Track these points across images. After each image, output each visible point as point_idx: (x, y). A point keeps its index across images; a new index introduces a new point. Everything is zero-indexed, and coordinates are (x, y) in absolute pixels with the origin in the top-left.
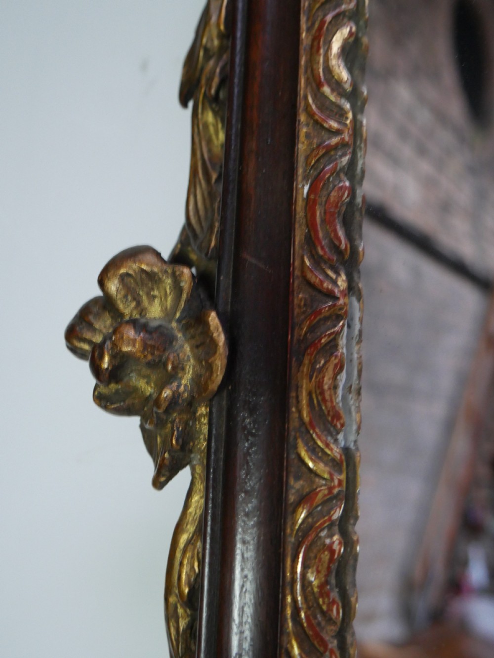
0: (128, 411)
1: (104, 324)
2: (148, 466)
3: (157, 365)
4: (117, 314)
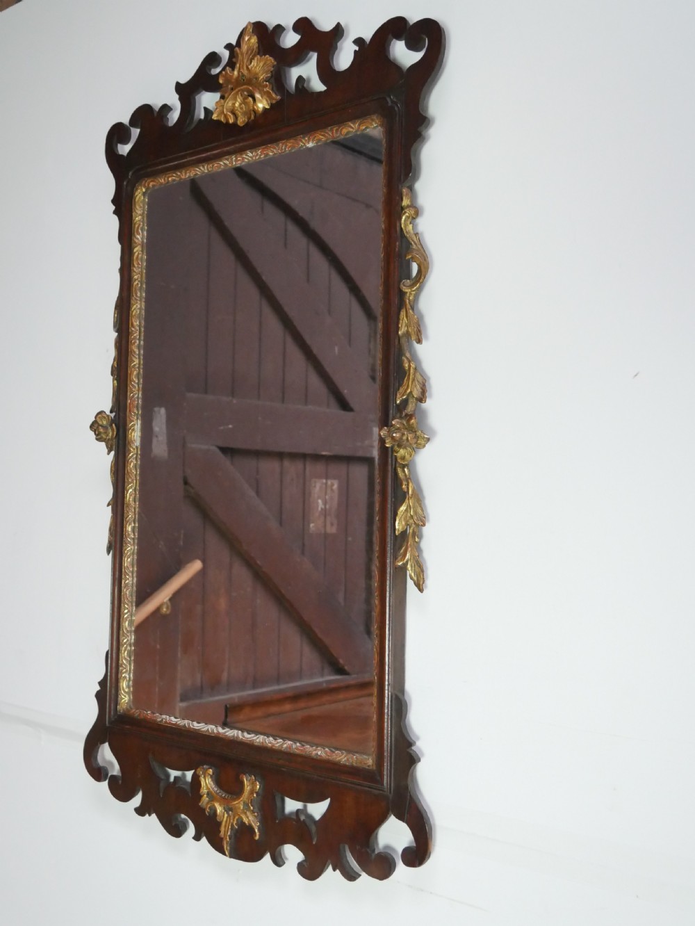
0: (102, 441)
1: (96, 425)
2: (107, 450)
3: (106, 433)
4: (98, 424)
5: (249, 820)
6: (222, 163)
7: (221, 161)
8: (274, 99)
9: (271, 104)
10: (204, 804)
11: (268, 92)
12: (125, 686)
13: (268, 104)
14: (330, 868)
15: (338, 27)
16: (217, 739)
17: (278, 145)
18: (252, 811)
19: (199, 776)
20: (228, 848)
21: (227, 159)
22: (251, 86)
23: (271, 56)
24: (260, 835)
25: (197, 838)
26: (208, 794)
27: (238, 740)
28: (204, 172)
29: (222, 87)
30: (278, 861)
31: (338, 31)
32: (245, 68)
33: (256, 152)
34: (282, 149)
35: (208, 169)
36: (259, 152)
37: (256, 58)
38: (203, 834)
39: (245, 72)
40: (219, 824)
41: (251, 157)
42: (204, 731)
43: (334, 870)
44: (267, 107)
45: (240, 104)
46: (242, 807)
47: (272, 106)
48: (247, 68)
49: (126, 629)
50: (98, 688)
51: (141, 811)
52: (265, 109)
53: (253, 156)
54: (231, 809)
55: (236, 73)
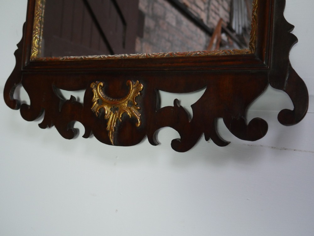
5: (132, 114)
10: (95, 108)
12: (36, 44)
14: (203, 138)
16: (108, 61)
18: (136, 105)
19: (92, 89)
20: (113, 138)
24: (141, 123)
25: (86, 136)
26: (98, 101)
27: (126, 58)
30: (154, 142)
38: (92, 132)
40: (107, 121)
42: (97, 59)
43: (207, 139)
46: (126, 105)
49: (39, 5)
50: (17, 48)
51: (42, 126)
54: (117, 109)
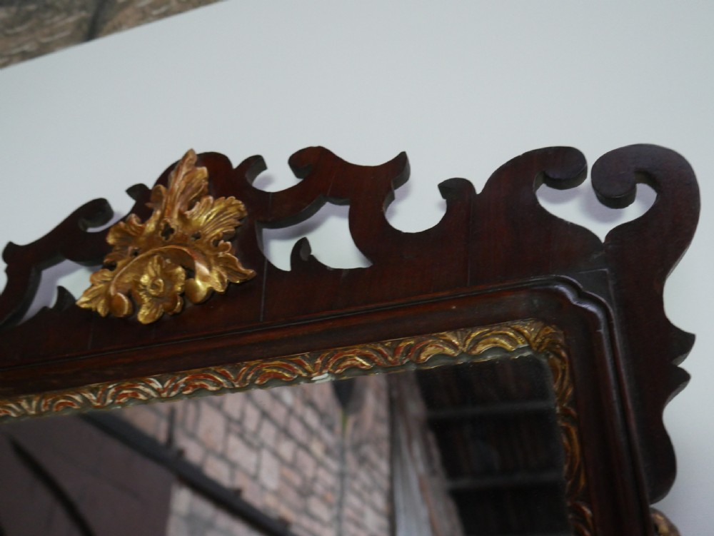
6: (77, 398)
7: (78, 393)
8: (239, 273)
9: (230, 283)
11: (227, 258)
13: (223, 283)
15: (401, 160)
17: (236, 370)
21: (94, 391)
22: (186, 246)
23: (238, 198)
28: (25, 414)
29: (111, 251)
31: (398, 170)
32: (175, 216)
33: (174, 380)
34: (245, 380)
35: (38, 408)
36: (182, 382)
37: (204, 200)
39: (174, 222)
41: (157, 391)
44: (219, 289)
45: (154, 279)
47: (230, 287)
48: (182, 216)
52: (212, 292)
53: (165, 390)
55: (151, 226)
